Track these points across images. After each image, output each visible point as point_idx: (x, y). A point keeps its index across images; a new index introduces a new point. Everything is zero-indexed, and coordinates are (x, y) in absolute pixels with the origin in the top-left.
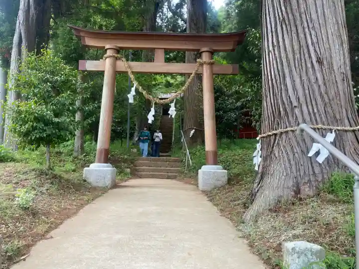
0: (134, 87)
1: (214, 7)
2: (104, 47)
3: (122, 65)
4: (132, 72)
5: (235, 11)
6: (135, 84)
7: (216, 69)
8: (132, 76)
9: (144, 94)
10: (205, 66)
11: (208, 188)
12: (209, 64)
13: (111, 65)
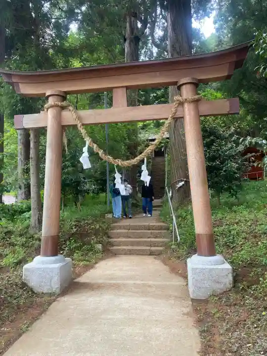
0: (87, 146)
1: (202, 34)
2: (45, 94)
3: (69, 117)
4: (83, 125)
5: (227, 35)
6: (88, 141)
7: (204, 109)
8: (83, 131)
9: (100, 155)
10: (186, 105)
11: (202, 295)
12: (192, 102)
13: (53, 117)
